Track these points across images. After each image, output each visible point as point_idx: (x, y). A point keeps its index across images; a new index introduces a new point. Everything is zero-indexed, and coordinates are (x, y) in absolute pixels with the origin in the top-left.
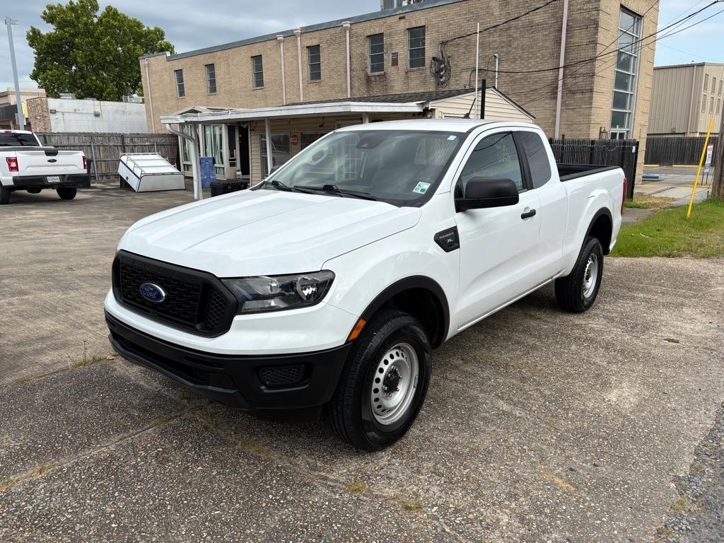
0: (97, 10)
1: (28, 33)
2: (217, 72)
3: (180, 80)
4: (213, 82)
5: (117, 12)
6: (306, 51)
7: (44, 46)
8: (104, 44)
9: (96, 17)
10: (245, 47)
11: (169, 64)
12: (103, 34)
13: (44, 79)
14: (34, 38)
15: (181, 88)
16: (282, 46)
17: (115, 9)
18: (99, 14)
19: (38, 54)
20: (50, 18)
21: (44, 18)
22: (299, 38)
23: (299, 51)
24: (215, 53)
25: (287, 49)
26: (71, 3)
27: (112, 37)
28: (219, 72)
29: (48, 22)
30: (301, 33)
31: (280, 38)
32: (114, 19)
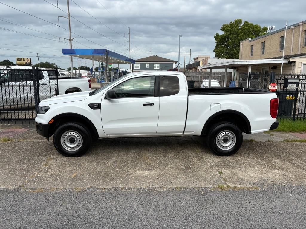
0: (241, 23)
1: (215, 36)
2: (266, 45)
3: (252, 49)
4: (264, 49)
5: (248, 23)
6: (304, 32)
7: (219, 40)
8: (241, 37)
9: (240, 26)
10: (278, 33)
11: (249, 43)
12: (240, 33)
13: (217, 52)
14: (217, 37)
15: (252, 52)
16: (293, 31)
17: (248, 22)
18: (241, 25)
19: (217, 43)
20: (223, 29)
21: (221, 29)
22: (301, 27)
23: (301, 33)
24: (266, 37)
25: (296, 32)
26: (231, 22)
27: (244, 34)
28: (267, 45)
29: (222, 31)
30: (303, 24)
31: (293, 27)
32: (246, 26)
